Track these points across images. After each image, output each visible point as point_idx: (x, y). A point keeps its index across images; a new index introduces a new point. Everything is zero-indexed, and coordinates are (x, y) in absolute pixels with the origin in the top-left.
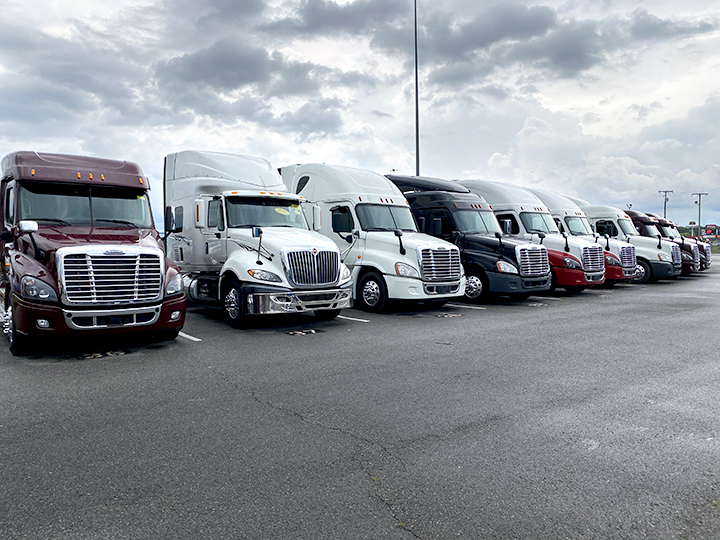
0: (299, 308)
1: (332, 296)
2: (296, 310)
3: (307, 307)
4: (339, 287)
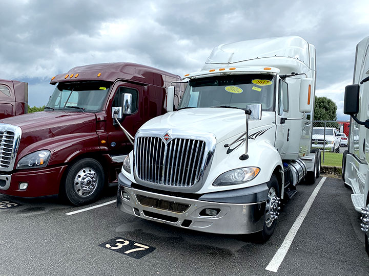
1: (183, 207)
3: (146, 213)
4: (197, 197)
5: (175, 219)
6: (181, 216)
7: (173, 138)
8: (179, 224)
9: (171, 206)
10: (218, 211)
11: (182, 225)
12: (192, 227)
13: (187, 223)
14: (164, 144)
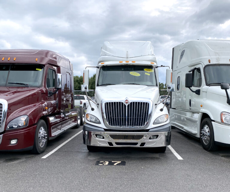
0: (110, 144)
1: (140, 137)
2: (108, 145)
3: (117, 143)
4: (148, 131)
5: (136, 144)
6: (139, 142)
7: (130, 102)
8: (138, 146)
9: (133, 137)
10: (157, 136)
11: (140, 146)
12: (146, 146)
13: (143, 144)
14: (125, 106)
